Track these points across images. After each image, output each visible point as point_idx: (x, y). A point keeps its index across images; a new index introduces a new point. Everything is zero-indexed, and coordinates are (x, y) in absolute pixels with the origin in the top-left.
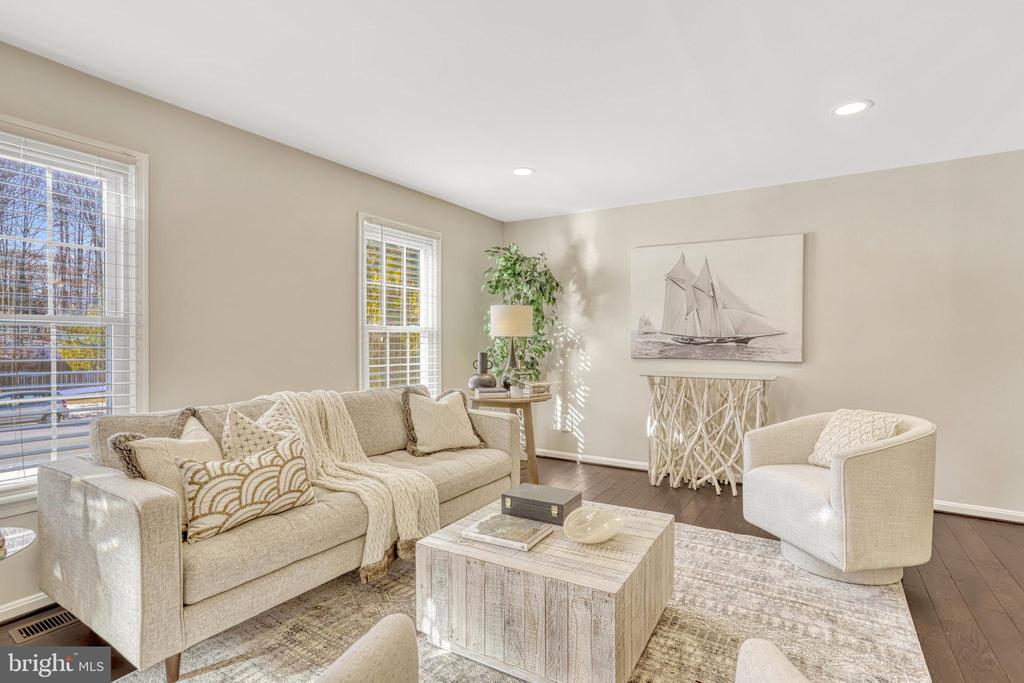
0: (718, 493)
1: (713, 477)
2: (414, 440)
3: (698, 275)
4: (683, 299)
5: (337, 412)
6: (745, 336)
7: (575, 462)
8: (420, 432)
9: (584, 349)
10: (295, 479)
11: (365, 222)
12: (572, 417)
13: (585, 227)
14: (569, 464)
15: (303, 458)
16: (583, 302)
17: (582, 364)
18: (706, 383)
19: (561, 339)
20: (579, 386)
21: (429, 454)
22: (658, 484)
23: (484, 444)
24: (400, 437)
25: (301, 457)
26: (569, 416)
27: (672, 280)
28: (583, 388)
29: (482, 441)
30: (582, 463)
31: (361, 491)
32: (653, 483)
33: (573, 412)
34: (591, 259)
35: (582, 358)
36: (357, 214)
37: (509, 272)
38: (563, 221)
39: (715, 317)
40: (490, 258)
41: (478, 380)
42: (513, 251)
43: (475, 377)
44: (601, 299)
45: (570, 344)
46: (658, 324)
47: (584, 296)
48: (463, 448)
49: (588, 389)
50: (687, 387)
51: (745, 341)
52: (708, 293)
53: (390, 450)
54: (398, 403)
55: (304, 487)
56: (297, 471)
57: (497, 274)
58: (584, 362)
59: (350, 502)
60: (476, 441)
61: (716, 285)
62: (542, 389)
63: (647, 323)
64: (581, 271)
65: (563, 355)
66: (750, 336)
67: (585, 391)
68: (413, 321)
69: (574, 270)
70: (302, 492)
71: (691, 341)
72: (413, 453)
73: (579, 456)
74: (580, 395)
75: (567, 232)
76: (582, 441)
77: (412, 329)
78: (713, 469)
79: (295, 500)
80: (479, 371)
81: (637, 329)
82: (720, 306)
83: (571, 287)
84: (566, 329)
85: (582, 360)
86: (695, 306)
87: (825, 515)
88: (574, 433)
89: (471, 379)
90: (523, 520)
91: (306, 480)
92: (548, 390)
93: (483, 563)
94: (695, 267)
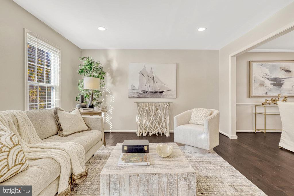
0: (157, 136)
1: (156, 132)
2: (61, 130)
3: (149, 72)
4: (145, 79)
5: (24, 120)
6: (162, 91)
7: (109, 133)
8: (63, 126)
9: (112, 95)
10: (18, 158)
11: (28, 34)
12: (108, 118)
13: (112, 55)
14: (107, 134)
15: (20, 145)
16: (112, 79)
17: (111, 100)
18: (154, 104)
19: (104, 92)
20: (110, 107)
21: (69, 135)
22: (140, 136)
23: (90, 128)
24: (54, 129)
25: (19, 144)
26: (106, 118)
27: (141, 74)
28: (111, 108)
29: (89, 128)
30: (111, 133)
31: (53, 156)
32: (138, 136)
33: (108, 116)
34: (115, 65)
35: (111, 98)
36: (24, 29)
37: (89, 66)
38: (105, 52)
39: (154, 85)
40: (81, 60)
41: (81, 105)
42: (90, 59)
43: (79, 104)
44: (118, 79)
45: (107, 93)
46: (137, 87)
47: (112, 77)
48: (82, 131)
49: (113, 108)
50: (149, 105)
51: (162, 92)
52: (152, 78)
53: (50, 136)
54: (52, 115)
55: (23, 161)
56: (19, 152)
57: (84, 67)
58: (112, 99)
59: (50, 163)
60: (87, 128)
61: (154, 76)
62: (105, 108)
63: (134, 87)
64: (111, 69)
65: (104, 97)
66: (163, 91)
67: (112, 109)
68: (48, 81)
69: (109, 69)
70: (23, 164)
71: (147, 92)
72: (62, 135)
73: (111, 131)
74: (111, 110)
75: (106, 56)
76: (111, 125)
77: (48, 85)
78: (156, 129)
79: (18, 169)
80: (80, 102)
81: (130, 88)
82: (155, 82)
83: (108, 74)
84: (106, 88)
85: (111, 99)
86: (148, 82)
87: (203, 136)
88: (109, 123)
89: (77, 105)
90: (136, 154)
91: (24, 156)
92: (106, 108)
93: (138, 175)
94: (148, 70)
